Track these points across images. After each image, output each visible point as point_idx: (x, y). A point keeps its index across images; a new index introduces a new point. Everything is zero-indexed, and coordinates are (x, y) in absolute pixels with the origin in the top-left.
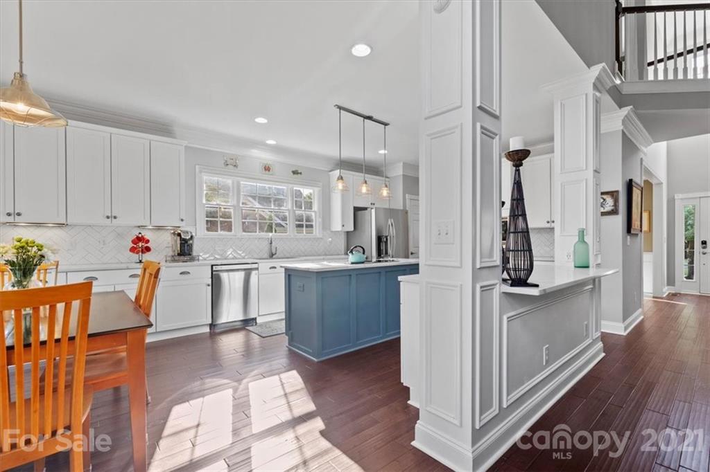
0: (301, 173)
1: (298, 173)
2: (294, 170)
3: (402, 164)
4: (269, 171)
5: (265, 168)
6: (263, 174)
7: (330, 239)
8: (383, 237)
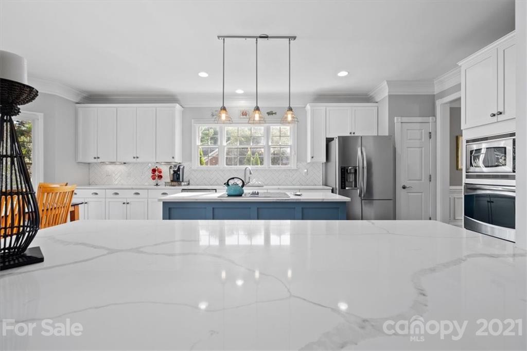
0: (275, 113)
1: (272, 114)
2: (269, 111)
3: (385, 83)
4: (246, 115)
5: (242, 114)
6: (241, 118)
7: (306, 171)
8: (350, 168)
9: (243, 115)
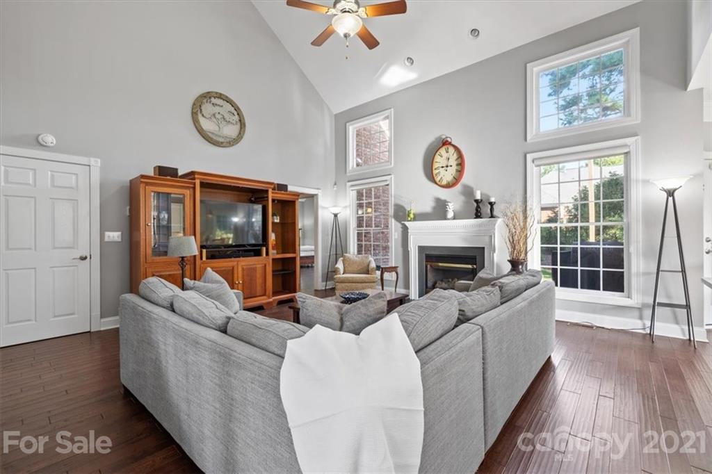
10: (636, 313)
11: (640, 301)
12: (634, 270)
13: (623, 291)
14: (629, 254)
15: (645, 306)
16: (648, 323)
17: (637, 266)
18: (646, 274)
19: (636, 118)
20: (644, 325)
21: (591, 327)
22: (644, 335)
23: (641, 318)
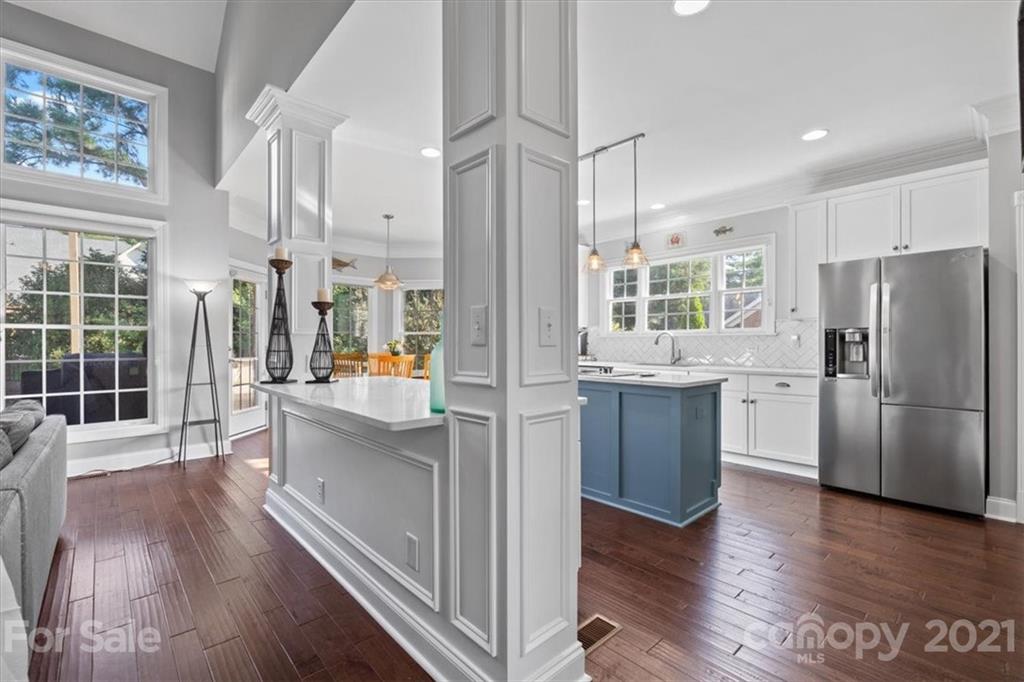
0: (730, 230)
1: (725, 231)
2: (718, 228)
6: (669, 249)
7: (795, 337)
8: (850, 330)
9: (673, 242)
10: (163, 440)
11: (167, 425)
12: (160, 387)
13: (146, 417)
14: (154, 366)
15: (173, 429)
16: (176, 449)
17: (163, 381)
18: (175, 390)
19: (162, 198)
20: (172, 452)
21: (104, 475)
22: (172, 465)
23: (168, 445)
